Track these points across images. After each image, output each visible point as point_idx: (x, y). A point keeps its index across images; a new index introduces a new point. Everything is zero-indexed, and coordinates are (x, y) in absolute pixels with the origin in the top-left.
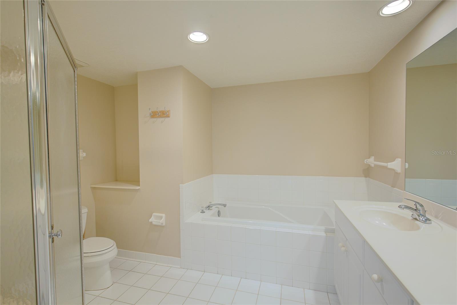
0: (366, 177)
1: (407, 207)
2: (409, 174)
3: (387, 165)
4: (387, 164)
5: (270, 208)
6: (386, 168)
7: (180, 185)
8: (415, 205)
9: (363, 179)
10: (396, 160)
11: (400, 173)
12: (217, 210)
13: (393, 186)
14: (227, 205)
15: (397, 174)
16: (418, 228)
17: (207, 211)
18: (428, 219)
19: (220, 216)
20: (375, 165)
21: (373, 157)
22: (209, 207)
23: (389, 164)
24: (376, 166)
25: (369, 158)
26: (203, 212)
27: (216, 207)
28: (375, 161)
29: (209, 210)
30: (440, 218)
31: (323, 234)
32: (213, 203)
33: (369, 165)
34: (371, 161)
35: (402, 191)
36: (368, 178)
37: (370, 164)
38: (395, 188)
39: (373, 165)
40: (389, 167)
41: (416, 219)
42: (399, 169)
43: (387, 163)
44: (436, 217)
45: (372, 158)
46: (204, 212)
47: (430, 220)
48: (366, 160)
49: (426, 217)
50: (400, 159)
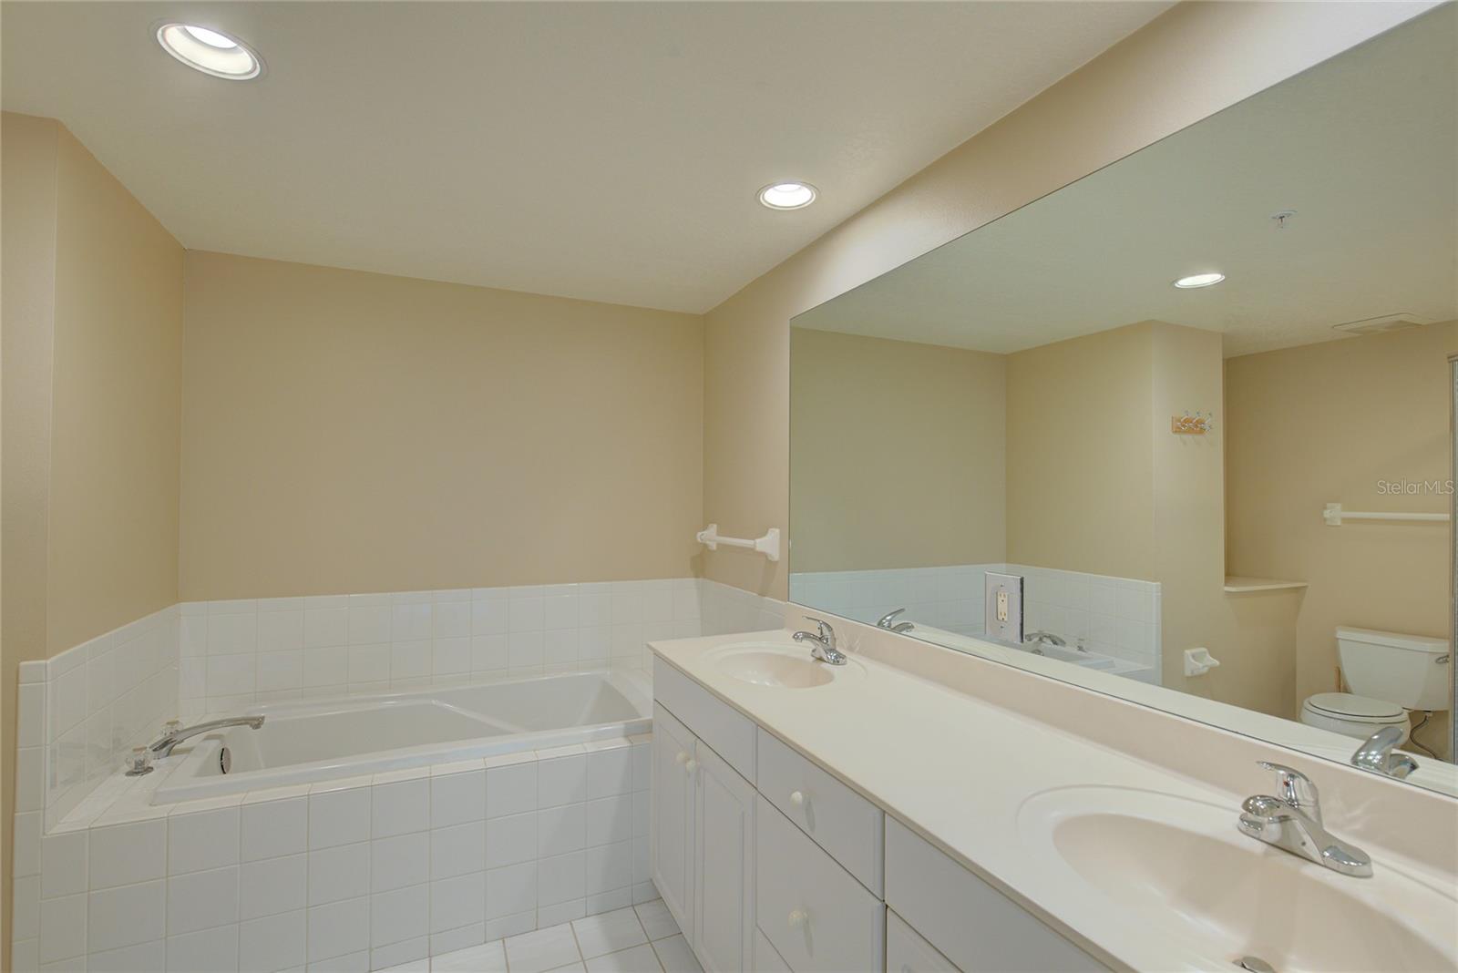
0: (697, 577)
1: (807, 636)
2: (796, 560)
3: (755, 545)
4: (755, 543)
5: (433, 702)
6: (752, 550)
7: (23, 664)
8: (820, 628)
9: (691, 582)
10: (769, 532)
11: (777, 562)
12: (214, 746)
13: (762, 594)
14: (265, 721)
15: (770, 564)
16: (829, 678)
17: (160, 764)
18: (839, 656)
19: (228, 770)
20: (718, 545)
21: (715, 526)
22: (166, 746)
23: (758, 541)
24: (721, 546)
25: (705, 528)
26: (141, 769)
27: (208, 738)
28: (718, 534)
29: (168, 755)
30: (858, 649)
31: (622, 743)
32: (187, 723)
33: (705, 546)
34: (711, 536)
35: (784, 603)
36: (700, 580)
37: (708, 542)
38: (766, 598)
39: (714, 547)
40: (759, 548)
41: (821, 659)
42: (775, 554)
43: (753, 539)
44: (851, 649)
45: (713, 528)
46: (150, 769)
47: (844, 657)
48: (700, 534)
49: (836, 652)
50: (777, 531)
